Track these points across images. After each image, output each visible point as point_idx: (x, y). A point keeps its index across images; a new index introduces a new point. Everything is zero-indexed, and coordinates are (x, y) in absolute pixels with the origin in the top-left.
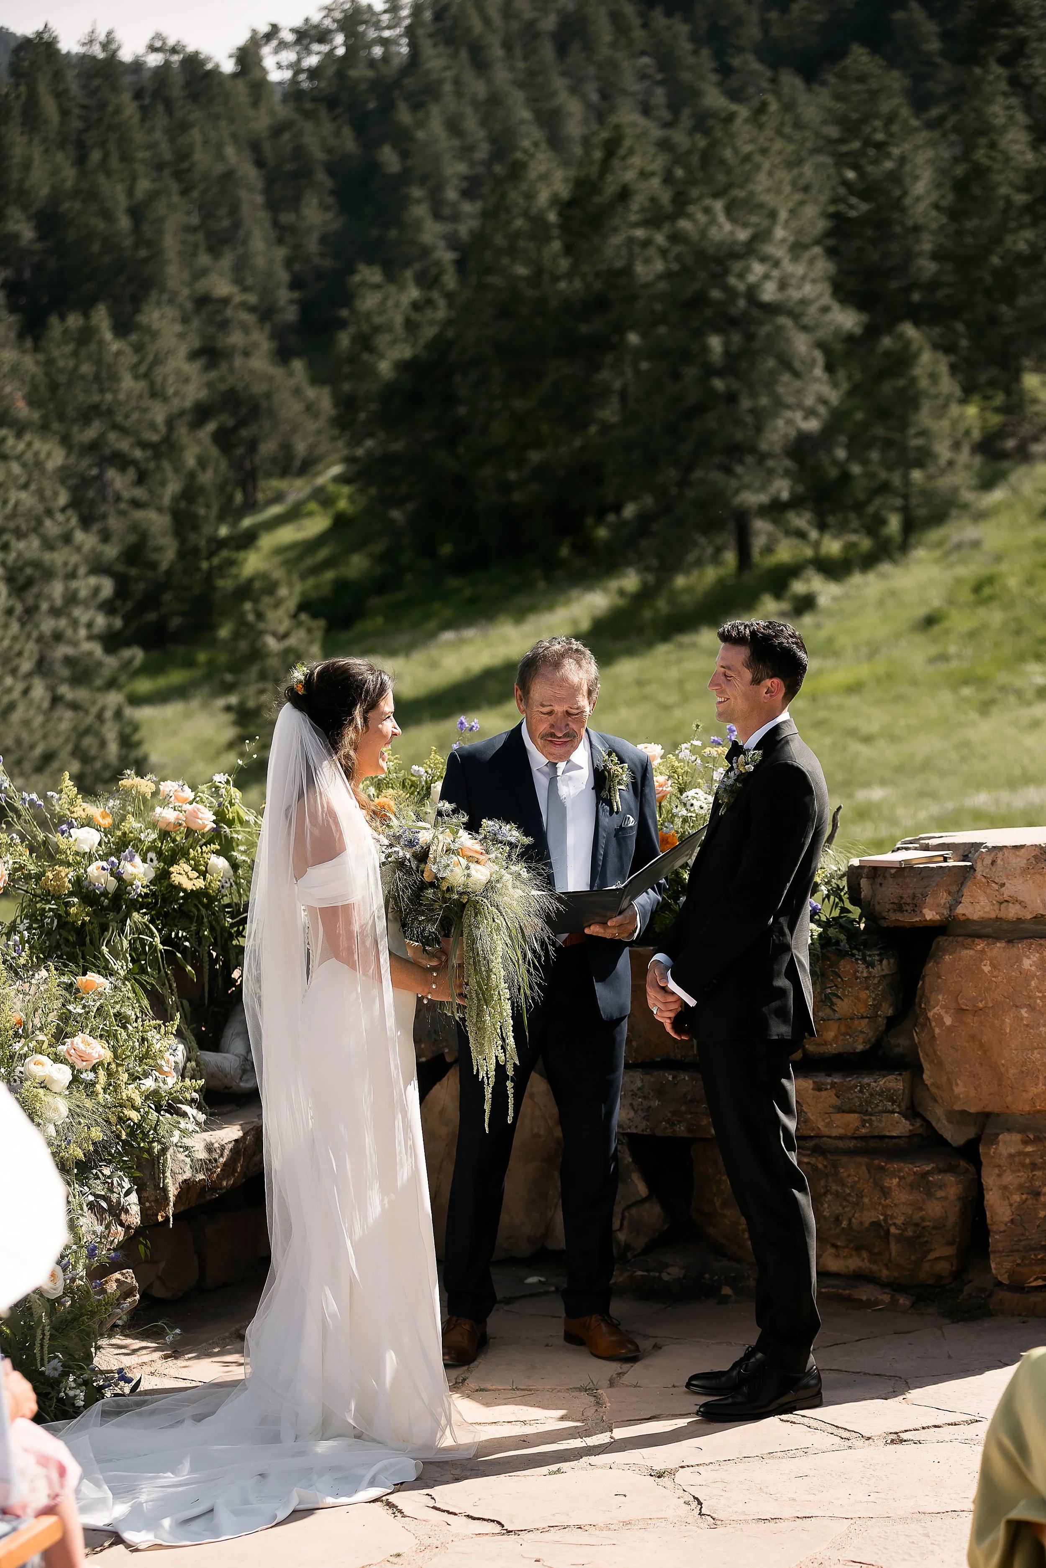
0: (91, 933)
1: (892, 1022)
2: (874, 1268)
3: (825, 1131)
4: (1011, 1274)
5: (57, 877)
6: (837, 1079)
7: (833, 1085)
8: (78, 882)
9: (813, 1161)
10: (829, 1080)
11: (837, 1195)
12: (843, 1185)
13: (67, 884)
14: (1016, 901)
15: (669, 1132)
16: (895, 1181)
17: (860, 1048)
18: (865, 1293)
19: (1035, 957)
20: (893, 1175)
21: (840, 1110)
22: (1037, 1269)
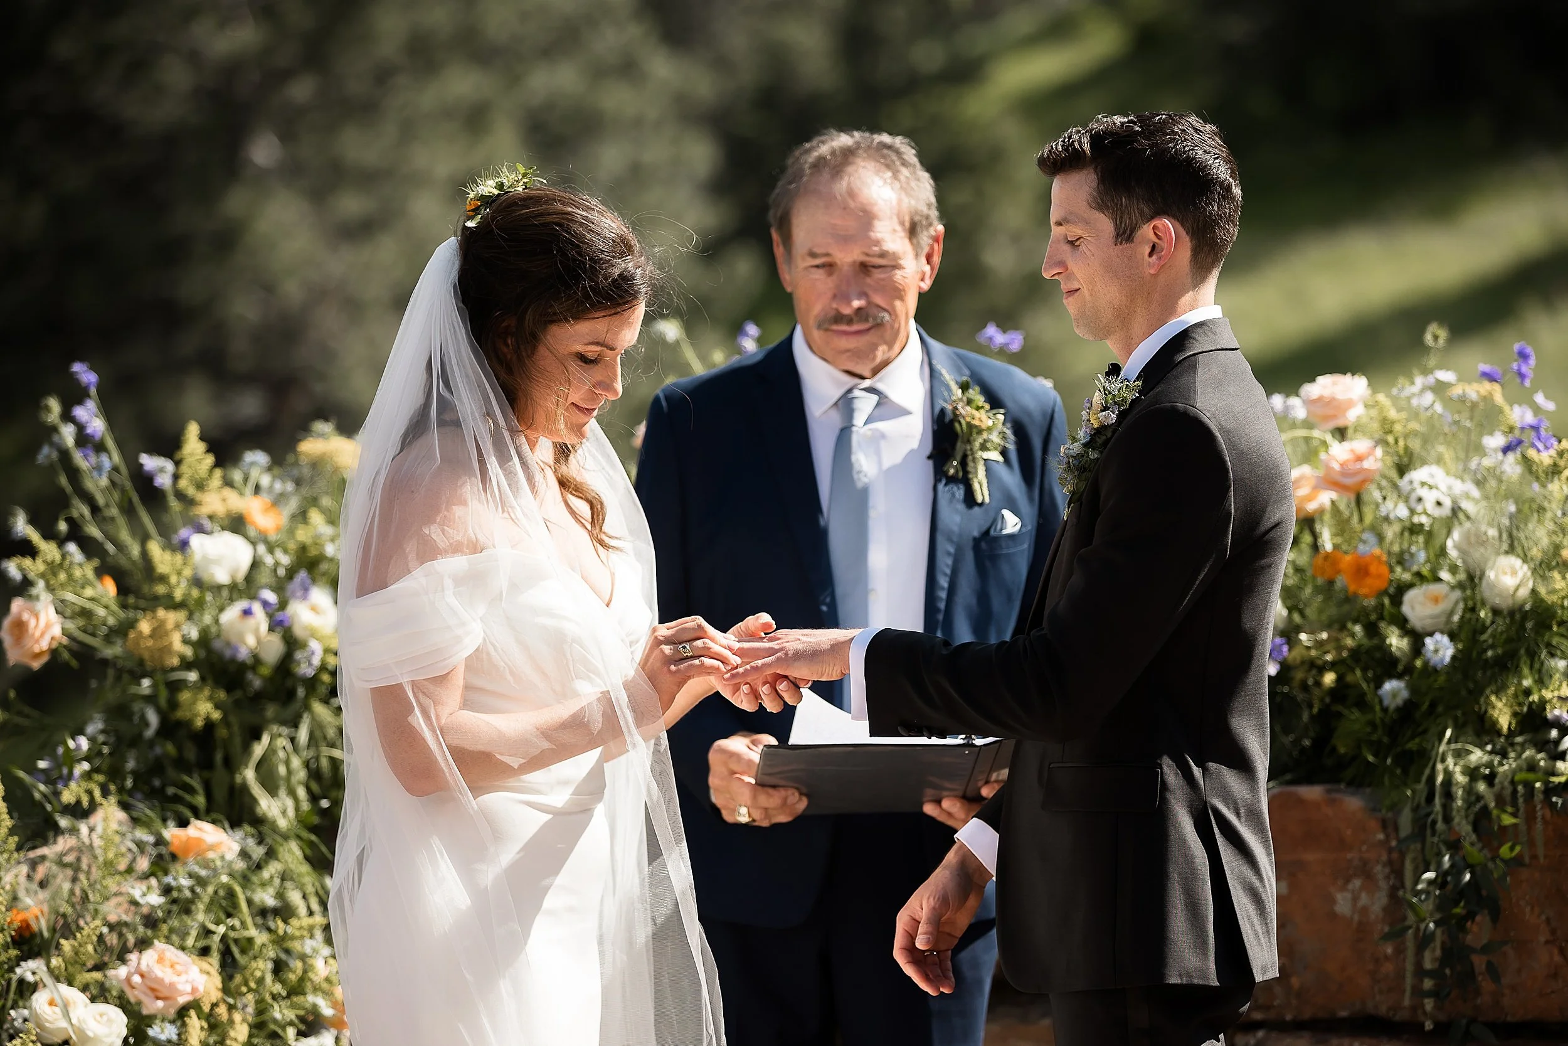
0: (226, 744)
5: (159, 631)
8: (204, 642)
13: (177, 645)
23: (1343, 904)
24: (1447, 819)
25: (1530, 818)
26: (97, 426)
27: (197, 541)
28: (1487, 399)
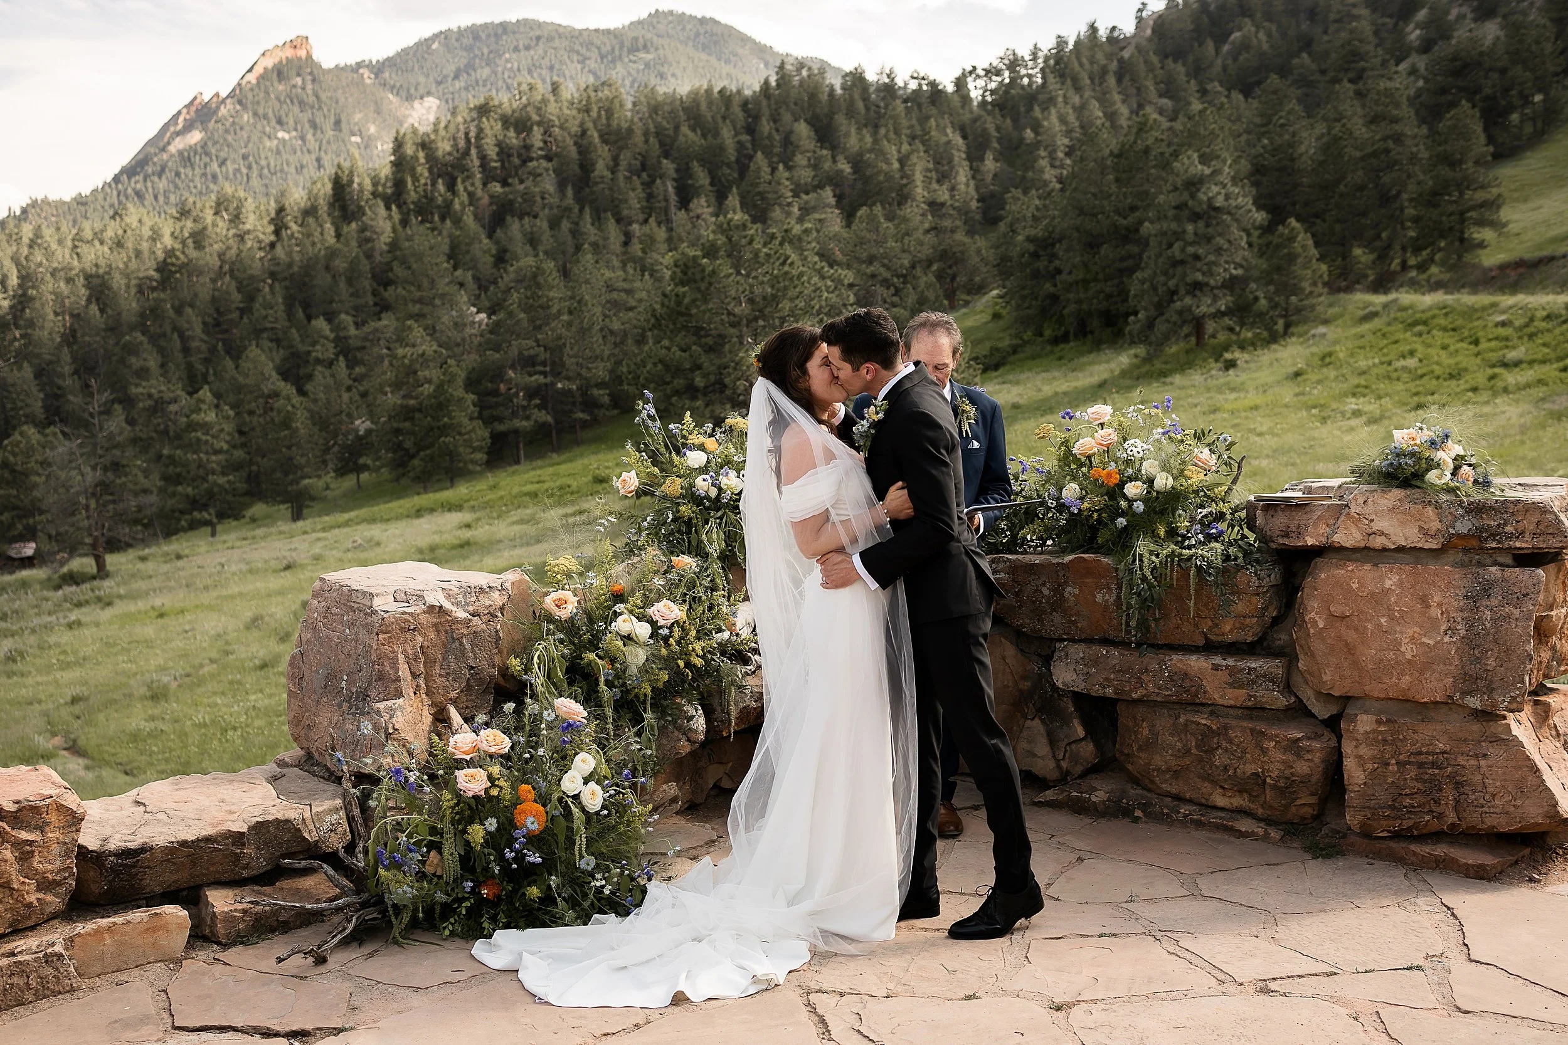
0: (696, 525)
1: (1276, 621)
2: (1252, 806)
3: (1220, 701)
4: (1363, 825)
5: (673, 485)
6: (1231, 662)
7: (1227, 667)
8: (689, 489)
9: (1208, 723)
10: (1224, 663)
11: (1226, 750)
12: (1231, 742)
13: (680, 490)
14: (1382, 533)
15: (1101, 693)
16: (1273, 744)
17: (1250, 639)
18: (1245, 825)
19: (1396, 578)
20: (1271, 739)
21: (1231, 685)
22: (1384, 823)
23: (1099, 598)
24: (1141, 569)
25: (1172, 570)
26: (653, 412)
27: (688, 453)
28: (1157, 415)
